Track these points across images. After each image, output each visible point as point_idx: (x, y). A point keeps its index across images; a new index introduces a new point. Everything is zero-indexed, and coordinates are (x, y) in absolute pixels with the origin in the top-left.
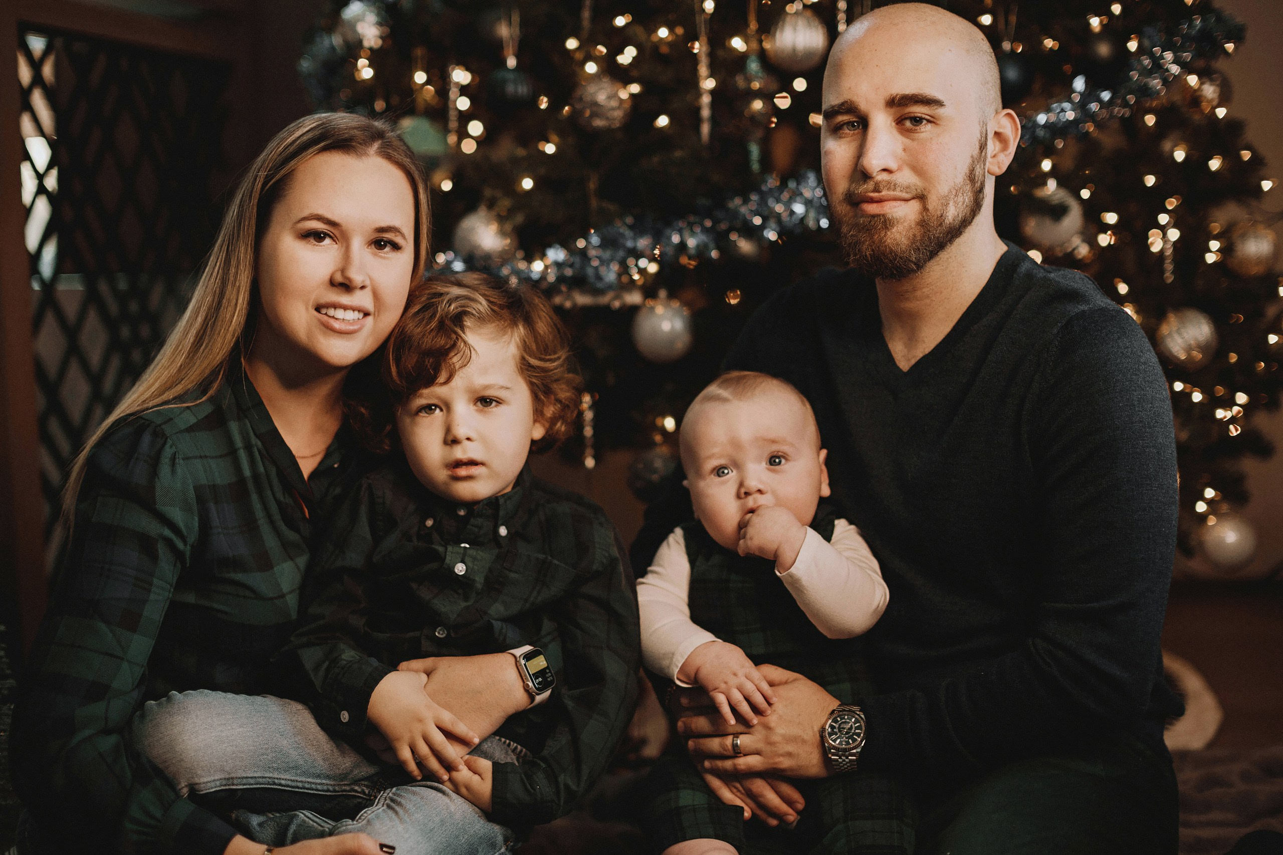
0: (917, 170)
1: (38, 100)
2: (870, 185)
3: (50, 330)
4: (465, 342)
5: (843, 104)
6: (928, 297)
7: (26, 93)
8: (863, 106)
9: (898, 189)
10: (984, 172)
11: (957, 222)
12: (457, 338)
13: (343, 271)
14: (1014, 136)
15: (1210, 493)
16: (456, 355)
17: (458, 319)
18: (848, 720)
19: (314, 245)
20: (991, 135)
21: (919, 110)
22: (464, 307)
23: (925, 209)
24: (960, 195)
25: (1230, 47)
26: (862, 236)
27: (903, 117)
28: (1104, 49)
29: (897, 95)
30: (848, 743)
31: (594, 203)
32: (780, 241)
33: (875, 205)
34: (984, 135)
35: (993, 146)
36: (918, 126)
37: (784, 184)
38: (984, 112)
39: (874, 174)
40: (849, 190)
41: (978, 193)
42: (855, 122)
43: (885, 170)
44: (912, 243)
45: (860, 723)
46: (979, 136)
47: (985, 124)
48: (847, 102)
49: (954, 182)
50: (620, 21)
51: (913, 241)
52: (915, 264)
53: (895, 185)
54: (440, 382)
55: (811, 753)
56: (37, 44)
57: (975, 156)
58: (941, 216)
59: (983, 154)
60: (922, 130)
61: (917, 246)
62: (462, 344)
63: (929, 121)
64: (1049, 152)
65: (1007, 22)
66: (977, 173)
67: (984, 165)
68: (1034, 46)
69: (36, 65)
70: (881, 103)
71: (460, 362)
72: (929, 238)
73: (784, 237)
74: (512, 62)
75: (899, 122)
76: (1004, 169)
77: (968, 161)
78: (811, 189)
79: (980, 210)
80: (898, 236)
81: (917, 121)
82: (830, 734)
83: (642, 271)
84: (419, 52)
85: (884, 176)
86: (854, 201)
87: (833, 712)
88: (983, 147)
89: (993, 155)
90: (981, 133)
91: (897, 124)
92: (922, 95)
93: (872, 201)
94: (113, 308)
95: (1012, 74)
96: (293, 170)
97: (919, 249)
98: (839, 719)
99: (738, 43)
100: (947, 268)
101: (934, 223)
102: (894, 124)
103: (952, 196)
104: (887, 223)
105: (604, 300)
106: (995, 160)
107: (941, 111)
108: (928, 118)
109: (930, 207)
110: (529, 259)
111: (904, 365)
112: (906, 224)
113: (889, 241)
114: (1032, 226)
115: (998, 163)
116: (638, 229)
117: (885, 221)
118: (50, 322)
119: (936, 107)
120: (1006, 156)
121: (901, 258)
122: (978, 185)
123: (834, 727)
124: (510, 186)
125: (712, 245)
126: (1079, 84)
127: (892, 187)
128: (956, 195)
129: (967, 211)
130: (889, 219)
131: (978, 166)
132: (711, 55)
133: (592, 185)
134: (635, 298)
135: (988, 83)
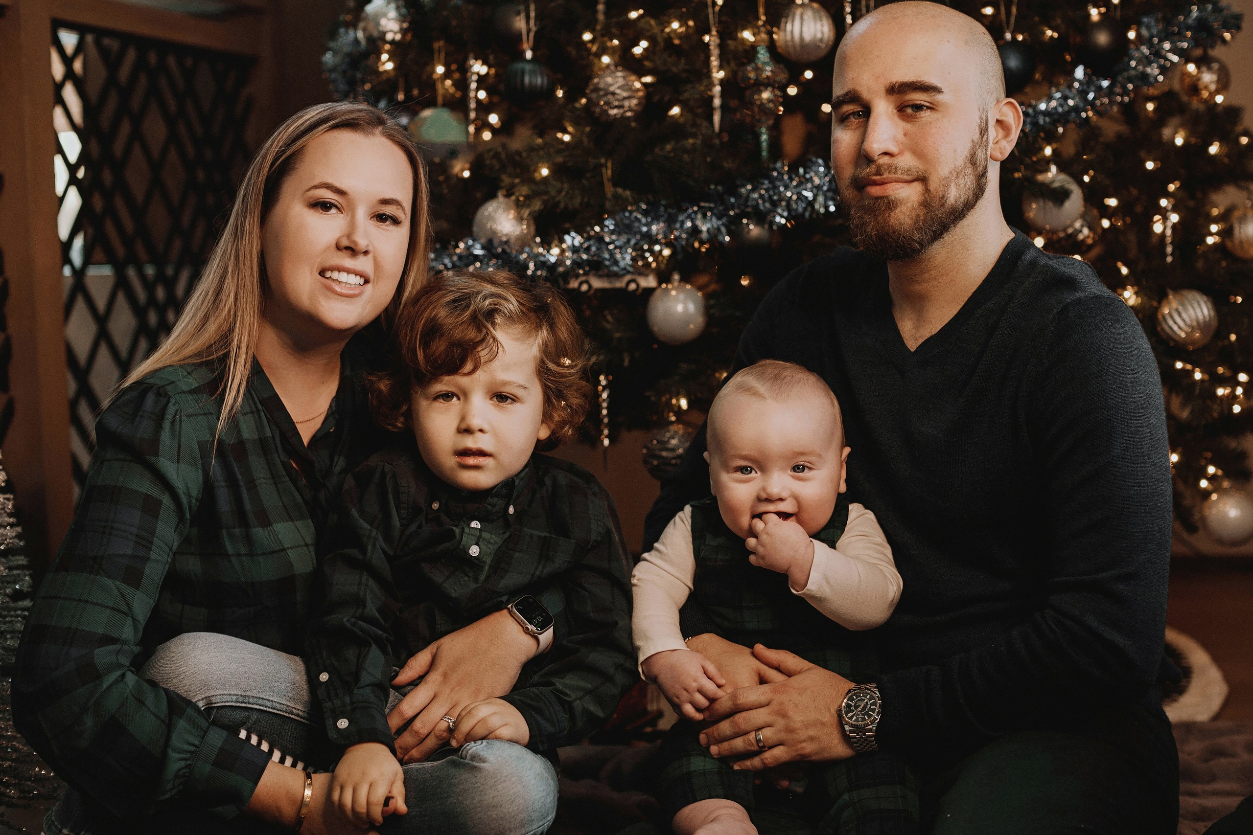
0: (919, 153)
1: (70, 94)
2: (873, 168)
3: (80, 315)
4: (495, 339)
5: (847, 94)
6: (935, 279)
7: (59, 87)
8: (865, 95)
9: (899, 172)
10: (986, 158)
11: (960, 204)
12: (487, 334)
13: (349, 236)
14: (1016, 123)
15: (1211, 470)
16: (483, 349)
17: (491, 314)
18: (863, 698)
19: (321, 213)
20: (992, 123)
21: (919, 97)
22: (497, 305)
23: (927, 190)
24: (961, 176)
25: (1227, 36)
26: (867, 218)
27: (903, 105)
28: (1102, 38)
29: (896, 83)
30: (864, 719)
31: (609, 190)
32: (788, 225)
33: (878, 188)
34: (984, 121)
35: (993, 132)
36: (918, 112)
37: (793, 170)
38: (984, 100)
39: (876, 158)
40: (854, 176)
41: (981, 177)
42: (859, 112)
43: (885, 153)
44: (915, 223)
45: (875, 699)
46: (978, 121)
47: (984, 111)
48: (850, 91)
49: (955, 165)
50: (633, 15)
51: (917, 221)
52: (919, 243)
53: (896, 168)
54: (464, 372)
55: (831, 734)
56: (69, 40)
57: (976, 141)
58: (943, 197)
59: (984, 139)
60: (922, 115)
61: (919, 225)
62: (491, 340)
63: (928, 108)
64: (1051, 138)
65: (1008, 13)
66: (979, 158)
67: (986, 150)
68: (1035, 35)
69: (67, 61)
70: (882, 91)
71: (487, 356)
72: (932, 219)
73: (792, 221)
74: (529, 55)
75: (901, 109)
76: (1007, 155)
77: (969, 145)
78: (818, 174)
79: (983, 194)
80: (902, 217)
81: (918, 108)
82: (846, 713)
83: (657, 255)
84: (438, 44)
85: (885, 160)
86: (860, 185)
87: (849, 691)
88: (984, 131)
89: (995, 141)
90: (981, 119)
91: (899, 111)
92: (919, 82)
93: (875, 183)
94: (141, 295)
95: (1014, 62)
96: (303, 147)
97: (922, 229)
98: (855, 698)
99: (747, 35)
100: (952, 250)
101: (936, 203)
102: (895, 111)
103: (953, 178)
104: (890, 204)
105: (620, 284)
106: (997, 146)
107: (939, 97)
108: (928, 104)
109: (932, 188)
110: (547, 244)
111: (912, 345)
112: (909, 205)
113: (892, 221)
114: (1034, 210)
115: (1000, 148)
116: (653, 214)
117: (889, 203)
118: (80, 307)
119: (933, 94)
120: (1008, 142)
121: (904, 237)
122: (980, 169)
123: (851, 706)
124: (526, 173)
125: (723, 229)
126: (1079, 72)
127: (894, 170)
128: (957, 177)
129: (970, 194)
130: (892, 200)
131: (979, 151)
132: (722, 46)
133: (608, 173)
134: (650, 282)
135: (988, 73)
